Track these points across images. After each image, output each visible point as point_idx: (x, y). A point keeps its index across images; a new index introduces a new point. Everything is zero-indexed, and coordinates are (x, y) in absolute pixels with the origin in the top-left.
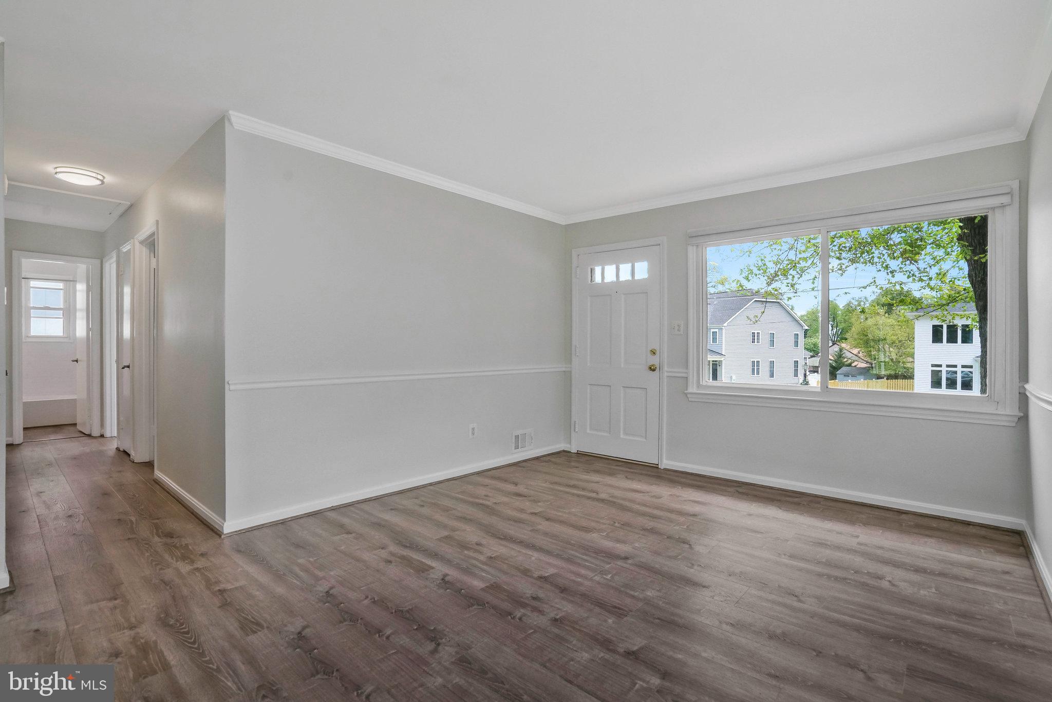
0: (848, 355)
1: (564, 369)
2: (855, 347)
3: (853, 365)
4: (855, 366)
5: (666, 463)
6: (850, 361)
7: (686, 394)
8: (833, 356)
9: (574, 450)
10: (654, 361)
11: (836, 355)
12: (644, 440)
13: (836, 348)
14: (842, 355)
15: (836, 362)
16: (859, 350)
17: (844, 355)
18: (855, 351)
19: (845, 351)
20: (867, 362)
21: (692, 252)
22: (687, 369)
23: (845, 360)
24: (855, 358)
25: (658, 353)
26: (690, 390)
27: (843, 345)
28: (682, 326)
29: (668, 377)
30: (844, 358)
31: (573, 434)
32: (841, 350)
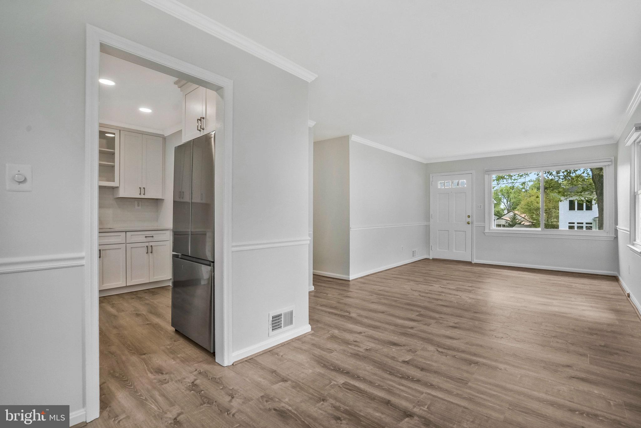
0: (519, 218)
1: (426, 224)
2: (524, 213)
3: (522, 223)
4: (523, 224)
5: (475, 261)
6: (520, 221)
7: (484, 233)
8: (510, 219)
9: (431, 258)
10: (469, 220)
11: (512, 218)
12: (465, 252)
13: (511, 214)
14: (516, 217)
15: (512, 222)
16: (525, 215)
17: (516, 218)
18: (523, 216)
19: (517, 215)
20: (530, 222)
21: (486, 177)
22: (485, 223)
23: (518, 220)
24: (523, 219)
25: (471, 217)
26: (486, 231)
27: (516, 212)
28: (482, 205)
29: (475, 226)
30: (517, 219)
31: (431, 251)
32: (515, 215)
